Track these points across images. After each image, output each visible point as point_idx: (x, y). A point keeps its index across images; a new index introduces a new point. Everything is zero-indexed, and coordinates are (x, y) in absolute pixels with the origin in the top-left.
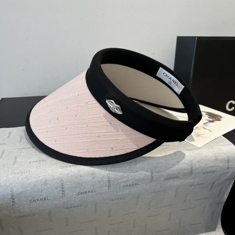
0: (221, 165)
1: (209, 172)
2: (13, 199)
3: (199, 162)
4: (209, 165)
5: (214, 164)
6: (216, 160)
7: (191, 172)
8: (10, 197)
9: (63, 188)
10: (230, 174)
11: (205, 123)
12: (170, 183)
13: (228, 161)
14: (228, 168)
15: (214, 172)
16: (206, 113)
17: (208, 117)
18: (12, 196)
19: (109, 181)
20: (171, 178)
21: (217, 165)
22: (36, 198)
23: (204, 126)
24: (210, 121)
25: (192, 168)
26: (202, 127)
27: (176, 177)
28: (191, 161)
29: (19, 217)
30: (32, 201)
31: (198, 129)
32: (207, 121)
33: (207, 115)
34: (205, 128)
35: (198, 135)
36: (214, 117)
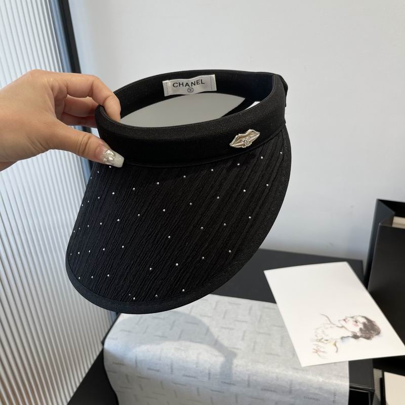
0: (326, 395)
1: (311, 398)
2: (136, 363)
3: (300, 384)
4: (311, 391)
5: (317, 391)
6: (320, 389)
7: (290, 392)
8: (134, 360)
9: (172, 367)
11: (345, 337)
12: (268, 395)
13: (335, 394)
14: (334, 402)
15: (317, 400)
16: (365, 321)
17: (361, 329)
18: (136, 360)
19: (209, 373)
20: (268, 390)
21: (320, 393)
22: (152, 368)
23: (339, 341)
24: (355, 337)
25: (291, 388)
26: (334, 341)
27: (274, 391)
28: (291, 381)
29: (140, 377)
30: (149, 369)
31: (326, 342)
32: (350, 334)
33: (364, 324)
34: (335, 345)
35: (317, 351)
36: (369, 330)
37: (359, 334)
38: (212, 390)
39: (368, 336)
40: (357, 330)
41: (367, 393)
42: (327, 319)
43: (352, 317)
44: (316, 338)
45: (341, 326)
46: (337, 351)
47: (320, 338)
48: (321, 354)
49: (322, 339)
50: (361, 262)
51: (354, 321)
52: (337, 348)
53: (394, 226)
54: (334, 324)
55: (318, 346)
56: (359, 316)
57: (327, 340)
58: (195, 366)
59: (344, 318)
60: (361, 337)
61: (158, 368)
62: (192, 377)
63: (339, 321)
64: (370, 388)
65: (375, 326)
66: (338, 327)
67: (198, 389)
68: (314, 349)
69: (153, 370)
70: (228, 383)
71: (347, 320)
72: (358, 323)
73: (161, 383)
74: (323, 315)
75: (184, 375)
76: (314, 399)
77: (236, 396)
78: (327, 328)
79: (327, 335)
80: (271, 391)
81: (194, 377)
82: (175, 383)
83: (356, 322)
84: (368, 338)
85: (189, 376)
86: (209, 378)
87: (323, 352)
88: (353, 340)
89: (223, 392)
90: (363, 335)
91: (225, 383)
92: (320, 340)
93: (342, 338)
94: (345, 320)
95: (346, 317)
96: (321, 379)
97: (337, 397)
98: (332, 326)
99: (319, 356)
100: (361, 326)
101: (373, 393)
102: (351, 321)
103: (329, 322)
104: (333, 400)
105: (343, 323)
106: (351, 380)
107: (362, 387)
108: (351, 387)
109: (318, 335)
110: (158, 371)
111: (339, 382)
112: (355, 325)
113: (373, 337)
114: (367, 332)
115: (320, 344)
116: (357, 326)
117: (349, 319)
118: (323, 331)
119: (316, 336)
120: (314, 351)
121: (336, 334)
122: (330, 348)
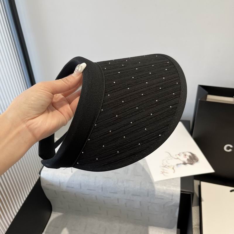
0: (167, 196)
1: (159, 198)
5: (162, 195)
6: (164, 193)
7: (148, 195)
10: (173, 203)
13: (172, 196)
14: (172, 199)
15: (163, 199)
16: (190, 154)
17: (188, 160)
20: (135, 195)
21: (164, 195)
23: (176, 166)
24: (185, 164)
26: (173, 167)
27: (139, 196)
28: (148, 190)
30: (68, 187)
31: (168, 167)
32: (182, 162)
33: (190, 156)
34: (173, 169)
35: (163, 173)
36: (193, 159)
37: (186, 162)
38: (104, 197)
39: (191, 163)
40: (185, 160)
41: (190, 194)
42: (169, 154)
43: (183, 153)
44: (162, 165)
45: (177, 158)
46: (174, 172)
47: (165, 165)
48: (165, 174)
49: (166, 165)
50: (189, 122)
51: (184, 155)
52: (174, 170)
53: (208, 100)
54: (173, 157)
55: (163, 169)
56: (187, 152)
57: (169, 166)
58: (94, 184)
59: (179, 153)
60: (188, 163)
61: (72, 186)
62: (92, 190)
63: (176, 155)
64: (192, 191)
65: (196, 157)
66: (175, 158)
67: (96, 196)
68: (161, 171)
69: (70, 187)
70: (113, 193)
71: (180, 155)
72: (186, 156)
73: (75, 194)
74: (167, 152)
75: (88, 189)
76: (161, 199)
77: (118, 199)
78: (169, 160)
79: (169, 164)
80: (137, 195)
81: (94, 190)
82: (83, 194)
83: (185, 155)
84: (192, 164)
85: (91, 190)
86: (102, 190)
87: (167, 173)
88: (183, 166)
89: (110, 198)
90: (189, 162)
91: (111, 192)
92: (165, 167)
93: (177, 165)
94: (179, 155)
95: (180, 153)
96: (165, 188)
97: (173, 197)
98: (172, 158)
99: (164, 175)
100: (188, 157)
101: (193, 194)
102: (182, 155)
103: (170, 156)
104: (171, 198)
105: (178, 156)
106: (182, 187)
107: (187, 191)
108: (181, 191)
109: (164, 164)
110: (73, 187)
111: (175, 189)
112: (184, 157)
113: (194, 163)
114: (191, 161)
115: (165, 168)
116: (186, 157)
117: (181, 154)
118: (167, 161)
119: (163, 164)
120: (161, 172)
121: (174, 162)
122: (170, 170)
